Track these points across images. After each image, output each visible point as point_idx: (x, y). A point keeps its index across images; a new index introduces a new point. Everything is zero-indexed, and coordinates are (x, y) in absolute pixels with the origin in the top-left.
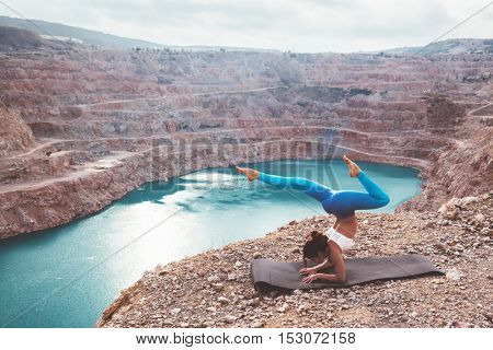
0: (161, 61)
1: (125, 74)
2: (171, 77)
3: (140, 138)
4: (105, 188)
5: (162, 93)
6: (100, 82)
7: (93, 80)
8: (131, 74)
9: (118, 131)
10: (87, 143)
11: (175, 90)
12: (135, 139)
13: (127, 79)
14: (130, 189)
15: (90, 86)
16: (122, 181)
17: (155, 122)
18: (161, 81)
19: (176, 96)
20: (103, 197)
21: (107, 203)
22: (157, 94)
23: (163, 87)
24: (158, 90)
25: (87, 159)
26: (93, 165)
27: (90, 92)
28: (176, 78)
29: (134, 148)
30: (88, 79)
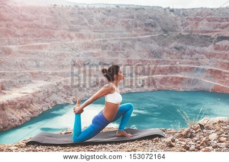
0: (72, 14)
1: (45, 24)
2: (78, 26)
3: (54, 72)
4: (26, 108)
5: (72, 38)
6: (26, 29)
7: (21, 28)
8: (49, 24)
9: (38, 66)
10: (15, 74)
11: (81, 36)
12: (50, 72)
13: (46, 27)
14: (45, 109)
15: (19, 32)
16: (39, 103)
17: (65, 59)
18: (71, 30)
19: (82, 41)
20: (24, 114)
21: (27, 119)
22: (68, 39)
23: (73, 34)
24: (69, 36)
25: (15, 86)
26: (18, 90)
27: (18, 36)
28: (83, 27)
29: (49, 78)
30: (17, 27)
